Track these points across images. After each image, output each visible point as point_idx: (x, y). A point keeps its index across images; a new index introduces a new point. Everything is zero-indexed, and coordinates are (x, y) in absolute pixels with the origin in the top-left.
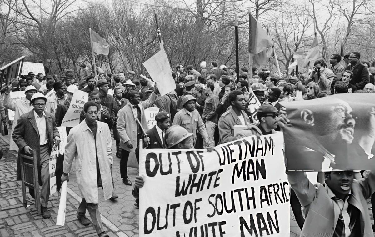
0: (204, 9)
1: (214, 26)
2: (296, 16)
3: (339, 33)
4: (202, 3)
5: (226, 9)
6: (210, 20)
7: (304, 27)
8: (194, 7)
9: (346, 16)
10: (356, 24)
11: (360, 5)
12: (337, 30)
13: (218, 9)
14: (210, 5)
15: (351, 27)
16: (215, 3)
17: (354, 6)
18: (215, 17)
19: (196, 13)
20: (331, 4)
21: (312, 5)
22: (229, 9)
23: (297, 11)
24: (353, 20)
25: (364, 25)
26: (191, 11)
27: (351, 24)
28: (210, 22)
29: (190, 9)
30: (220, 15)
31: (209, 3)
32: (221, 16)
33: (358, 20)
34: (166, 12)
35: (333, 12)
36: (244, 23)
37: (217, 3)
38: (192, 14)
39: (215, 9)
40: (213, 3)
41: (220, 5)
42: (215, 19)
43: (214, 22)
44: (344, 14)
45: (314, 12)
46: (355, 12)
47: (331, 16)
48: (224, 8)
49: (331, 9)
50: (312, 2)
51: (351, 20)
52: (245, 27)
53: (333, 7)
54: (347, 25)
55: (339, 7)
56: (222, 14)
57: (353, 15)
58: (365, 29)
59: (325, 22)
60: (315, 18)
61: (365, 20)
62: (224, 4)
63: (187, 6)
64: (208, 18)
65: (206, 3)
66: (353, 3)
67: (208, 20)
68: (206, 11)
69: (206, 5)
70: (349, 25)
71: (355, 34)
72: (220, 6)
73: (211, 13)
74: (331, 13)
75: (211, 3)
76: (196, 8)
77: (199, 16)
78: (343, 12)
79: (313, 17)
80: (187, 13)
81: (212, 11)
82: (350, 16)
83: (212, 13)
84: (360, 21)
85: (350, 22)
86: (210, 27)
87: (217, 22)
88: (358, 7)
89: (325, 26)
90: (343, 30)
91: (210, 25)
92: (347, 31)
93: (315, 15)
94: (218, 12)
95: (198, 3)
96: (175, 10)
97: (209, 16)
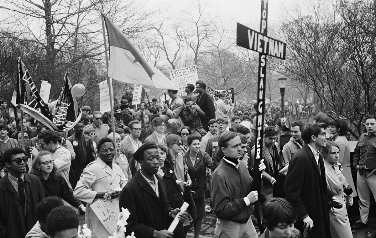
0: (54, 41)
1: (67, 58)
2: (147, 48)
3: (188, 64)
4: (52, 34)
5: (79, 41)
6: (62, 52)
7: (156, 58)
8: (43, 39)
9: (192, 48)
10: (201, 55)
11: (203, 38)
12: (186, 61)
13: (69, 40)
14: (61, 36)
15: (198, 58)
16: (67, 34)
17: (198, 39)
18: (67, 48)
19: (46, 45)
20: (178, 37)
21: (161, 37)
22: (81, 41)
23: (148, 43)
24: (198, 52)
25: (209, 57)
26: (40, 43)
27: (197, 55)
28: (62, 54)
29: (39, 41)
30: (72, 47)
31: (59, 34)
32: (74, 48)
33: (202, 52)
34: (12, 44)
35: (180, 44)
36: (98, 54)
37: (68, 35)
38: (42, 46)
39: (67, 40)
40: (64, 35)
41: (71, 36)
42: (68, 51)
43: (66, 54)
44: (190, 46)
45: (164, 44)
46: (199, 44)
47: (180, 48)
48: (76, 40)
49: (179, 41)
50: (161, 35)
51: (197, 52)
52: (99, 58)
53: (181, 40)
54: (194, 57)
55: (186, 40)
56: (75, 46)
57: (198, 47)
58: (209, 59)
59: (175, 54)
60: (165, 49)
61: (208, 52)
62: (76, 36)
63: (34, 36)
64: (60, 50)
65: (56, 34)
66: (197, 36)
67: (59, 52)
68: (57, 43)
69: (56, 36)
70: (196, 57)
71: (202, 64)
72: (71, 38)
73: (62, 45)
74: (179, 45)
75: (61, 35)
76: (46, 40)
77: (49, 47)
78: (189, 44)
79: (163, 48)
80: (36, 44)
81: (64, 43)
82: (196, 48)
83: (64, 44)
84: (204, 53)
85: (196, 54)
86: (62, 59)
87: (70, 54)
88: (201, 40)
89: (175, 57)
90: (191, 60)
91: (62, 57)
92: (194, 62)
93: (165, 47)
94: (70, 44)
95: (47, 35)
96: (22, 42)
97: (60, 48)
